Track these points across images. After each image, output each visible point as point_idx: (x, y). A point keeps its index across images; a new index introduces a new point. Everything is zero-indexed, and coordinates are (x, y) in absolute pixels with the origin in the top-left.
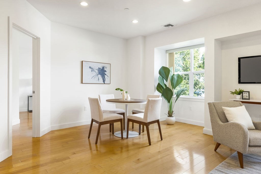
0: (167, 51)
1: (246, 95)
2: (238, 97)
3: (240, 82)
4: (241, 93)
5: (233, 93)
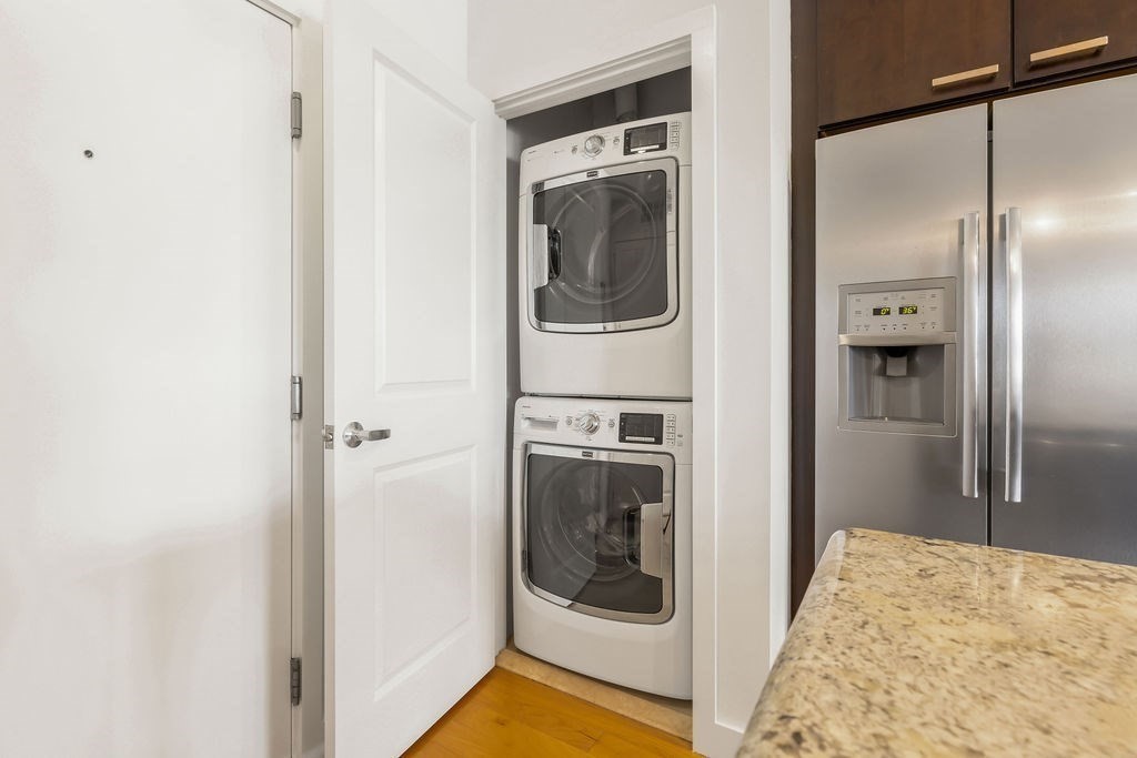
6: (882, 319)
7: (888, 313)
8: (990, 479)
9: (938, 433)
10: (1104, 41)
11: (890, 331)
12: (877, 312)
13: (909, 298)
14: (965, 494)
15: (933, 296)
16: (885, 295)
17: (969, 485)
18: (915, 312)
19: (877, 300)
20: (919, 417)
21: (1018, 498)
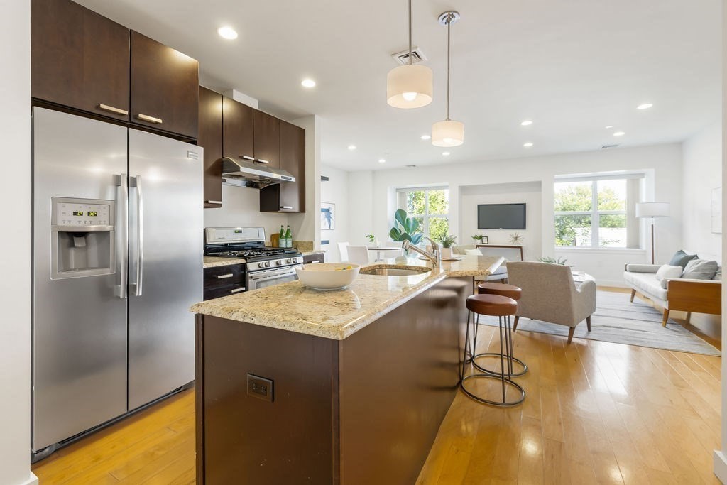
0: (397, 190)
1: (485, 240)
2: (479, 242)
3: (479, 228)
4: (481, 237)
5: (474, 238)
6: (78, 217)
7: (82, 215)
8: (130, 289)
9: (108, 272)
10: (160, 121)
11: (82, 224)
12: (75, 214)
13: (93, 209)
14: (121, 297)
15: (104, 208)
16: (80, 205)
17: (122, 293)
18: (96, 215)
19: (77, 208)
20: (97, 266)
21: (140, 294)
